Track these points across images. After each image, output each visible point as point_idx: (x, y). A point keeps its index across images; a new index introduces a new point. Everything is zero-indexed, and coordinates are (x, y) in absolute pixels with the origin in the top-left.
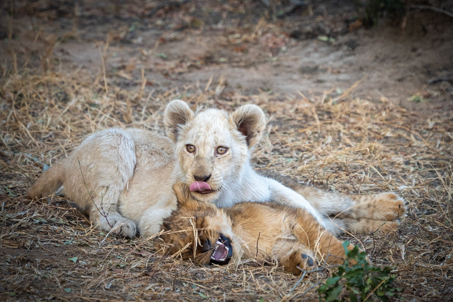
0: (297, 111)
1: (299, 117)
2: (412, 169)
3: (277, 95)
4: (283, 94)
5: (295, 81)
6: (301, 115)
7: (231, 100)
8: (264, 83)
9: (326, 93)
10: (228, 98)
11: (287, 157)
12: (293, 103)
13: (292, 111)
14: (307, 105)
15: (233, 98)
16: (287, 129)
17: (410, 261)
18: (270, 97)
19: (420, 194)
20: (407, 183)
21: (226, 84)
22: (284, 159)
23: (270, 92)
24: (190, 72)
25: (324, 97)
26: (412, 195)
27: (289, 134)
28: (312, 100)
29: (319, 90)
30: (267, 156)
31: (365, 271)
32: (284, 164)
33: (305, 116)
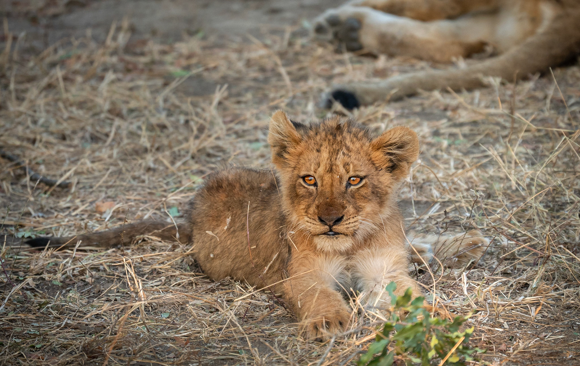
0: (249, 63)
1: (253, 74)
2: (445, 143)
3: (212, 39)
4: (222, 37)
5: (236, 14)
6: (256, 68)
7: (143, 54)
8: (190, 21)
9: (289, 30)
10: (138, 50)
11: (250, 142)
12: (239, 51)
13: (240, 65)
14: (263, 52)
15: (146, 49)
16: (239, 95)
17: (476, 296)
18: (204, 43)
19: (466, 183)
20: (442, 166)
21: (133, 30)
22: (247, 145)
23: (200, 35)
24: (70, 12)
25: (287, 36)
26: (455, 186)
27: (246, 103)
28: (269, 42)
29: (275, 25)
30: (220, 143)
31: (426, 327)
32: (249, 154)
33: (263, 70)
